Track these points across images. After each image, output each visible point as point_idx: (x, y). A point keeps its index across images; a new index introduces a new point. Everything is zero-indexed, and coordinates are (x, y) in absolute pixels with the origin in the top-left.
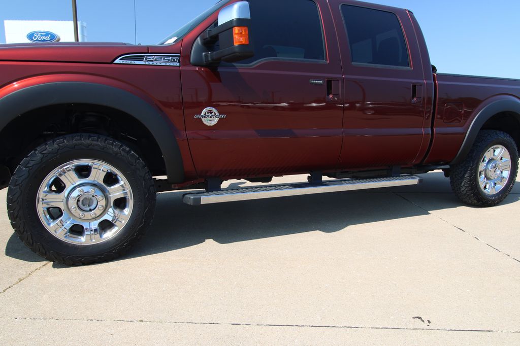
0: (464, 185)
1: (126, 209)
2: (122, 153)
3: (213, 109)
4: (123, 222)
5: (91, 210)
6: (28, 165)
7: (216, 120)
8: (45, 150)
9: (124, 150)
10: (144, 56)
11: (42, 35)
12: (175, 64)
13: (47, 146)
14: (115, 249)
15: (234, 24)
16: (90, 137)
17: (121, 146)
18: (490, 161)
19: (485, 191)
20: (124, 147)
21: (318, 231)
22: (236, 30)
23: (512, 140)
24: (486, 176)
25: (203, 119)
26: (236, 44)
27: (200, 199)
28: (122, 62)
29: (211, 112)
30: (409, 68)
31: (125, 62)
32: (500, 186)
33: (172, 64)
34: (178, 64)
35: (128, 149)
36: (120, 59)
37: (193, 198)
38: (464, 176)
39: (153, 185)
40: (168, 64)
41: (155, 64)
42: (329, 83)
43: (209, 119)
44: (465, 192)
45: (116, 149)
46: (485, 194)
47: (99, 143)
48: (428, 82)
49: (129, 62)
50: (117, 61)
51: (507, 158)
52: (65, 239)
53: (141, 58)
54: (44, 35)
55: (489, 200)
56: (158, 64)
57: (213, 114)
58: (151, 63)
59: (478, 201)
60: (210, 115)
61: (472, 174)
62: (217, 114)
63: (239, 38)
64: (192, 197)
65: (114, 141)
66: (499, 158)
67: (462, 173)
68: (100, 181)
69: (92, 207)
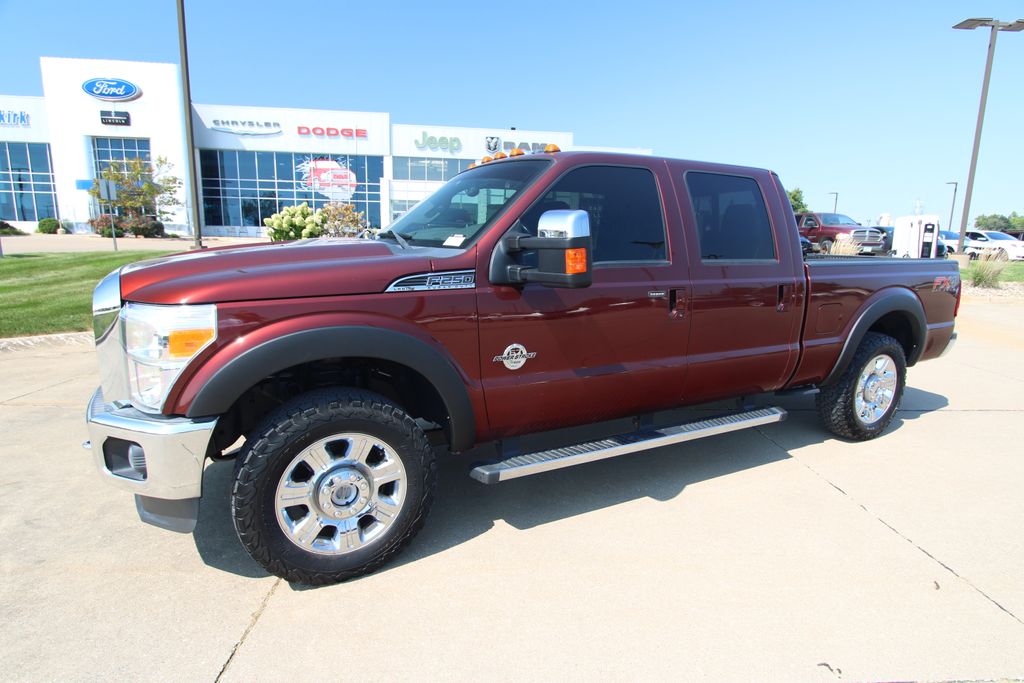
0: (837, 413)
1: (395, 494)
2: (395, 420)
3: (521, 347)
4: (392, 515)
5: (348, 504)
6: (267, 451)
7: (523, 361)
8: (290, 426)
9: (396, 415)
10: (427, 277)
11: (110, 86)
12: (469, 286)
13: (292, 420)
14: (381, 557)
15: (567, 245)
16: (350, 400)
17: (393, 409)
18: (872, 375)
19: (862, 419)
20: (396, 410)
21: (647, 498)
22: (570, 252)
23: (899, 347)
24: (864, 398)
25: (505, 362)
26: (570, 272)
27: (498, 474)
28: (397, 289)
29: (516, 351)
30: (774, 260)
31: (401, 289)
32: (882, 411)
33: (464, 287)
34: (473, 286)
35: (401, 413)
36: (395, 286)
37: (490, 475)
38: (836, 400)
39: (434, 461)
40: (459, 287)
41: (442, 288)
42: (673, 294)
43: (514, 360)
44: (836, 422)
45: (386, 416)
46: (863, 424)
47: (363, 409)
48: (799, 279)
49: (406, 289)
50: (391, 288)
51: (893, 372)
52: (314, 549)
53: (422, 282)
54: (113, 86)
55: (866, 432)
56: (447, 287)
57: (519, 353)
58: (437, 287)
59: (854, 434)
60: (515, 355)
61: (848, 398)
62: (525, 352)
63: (574, 264)
64: (487, 473)
65: (383, 404)
66: (882, 371)
67: (834, 397)
68: (362, 461)
69: (350, 500)
